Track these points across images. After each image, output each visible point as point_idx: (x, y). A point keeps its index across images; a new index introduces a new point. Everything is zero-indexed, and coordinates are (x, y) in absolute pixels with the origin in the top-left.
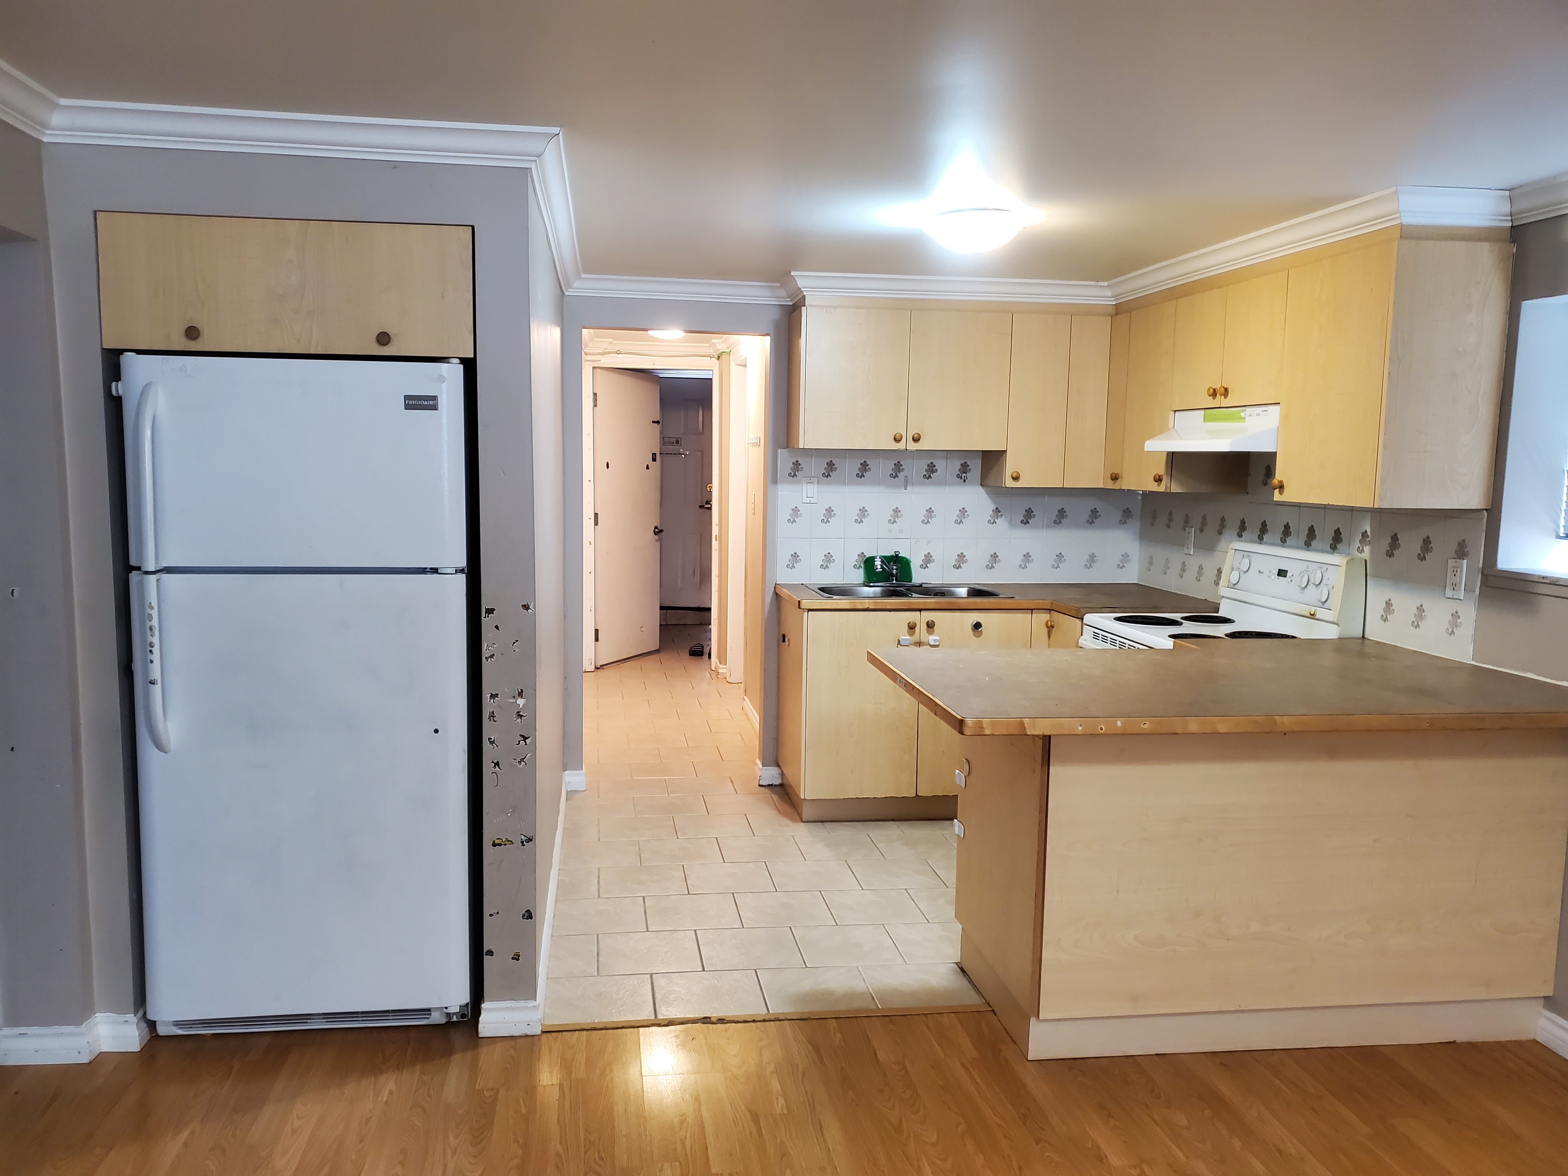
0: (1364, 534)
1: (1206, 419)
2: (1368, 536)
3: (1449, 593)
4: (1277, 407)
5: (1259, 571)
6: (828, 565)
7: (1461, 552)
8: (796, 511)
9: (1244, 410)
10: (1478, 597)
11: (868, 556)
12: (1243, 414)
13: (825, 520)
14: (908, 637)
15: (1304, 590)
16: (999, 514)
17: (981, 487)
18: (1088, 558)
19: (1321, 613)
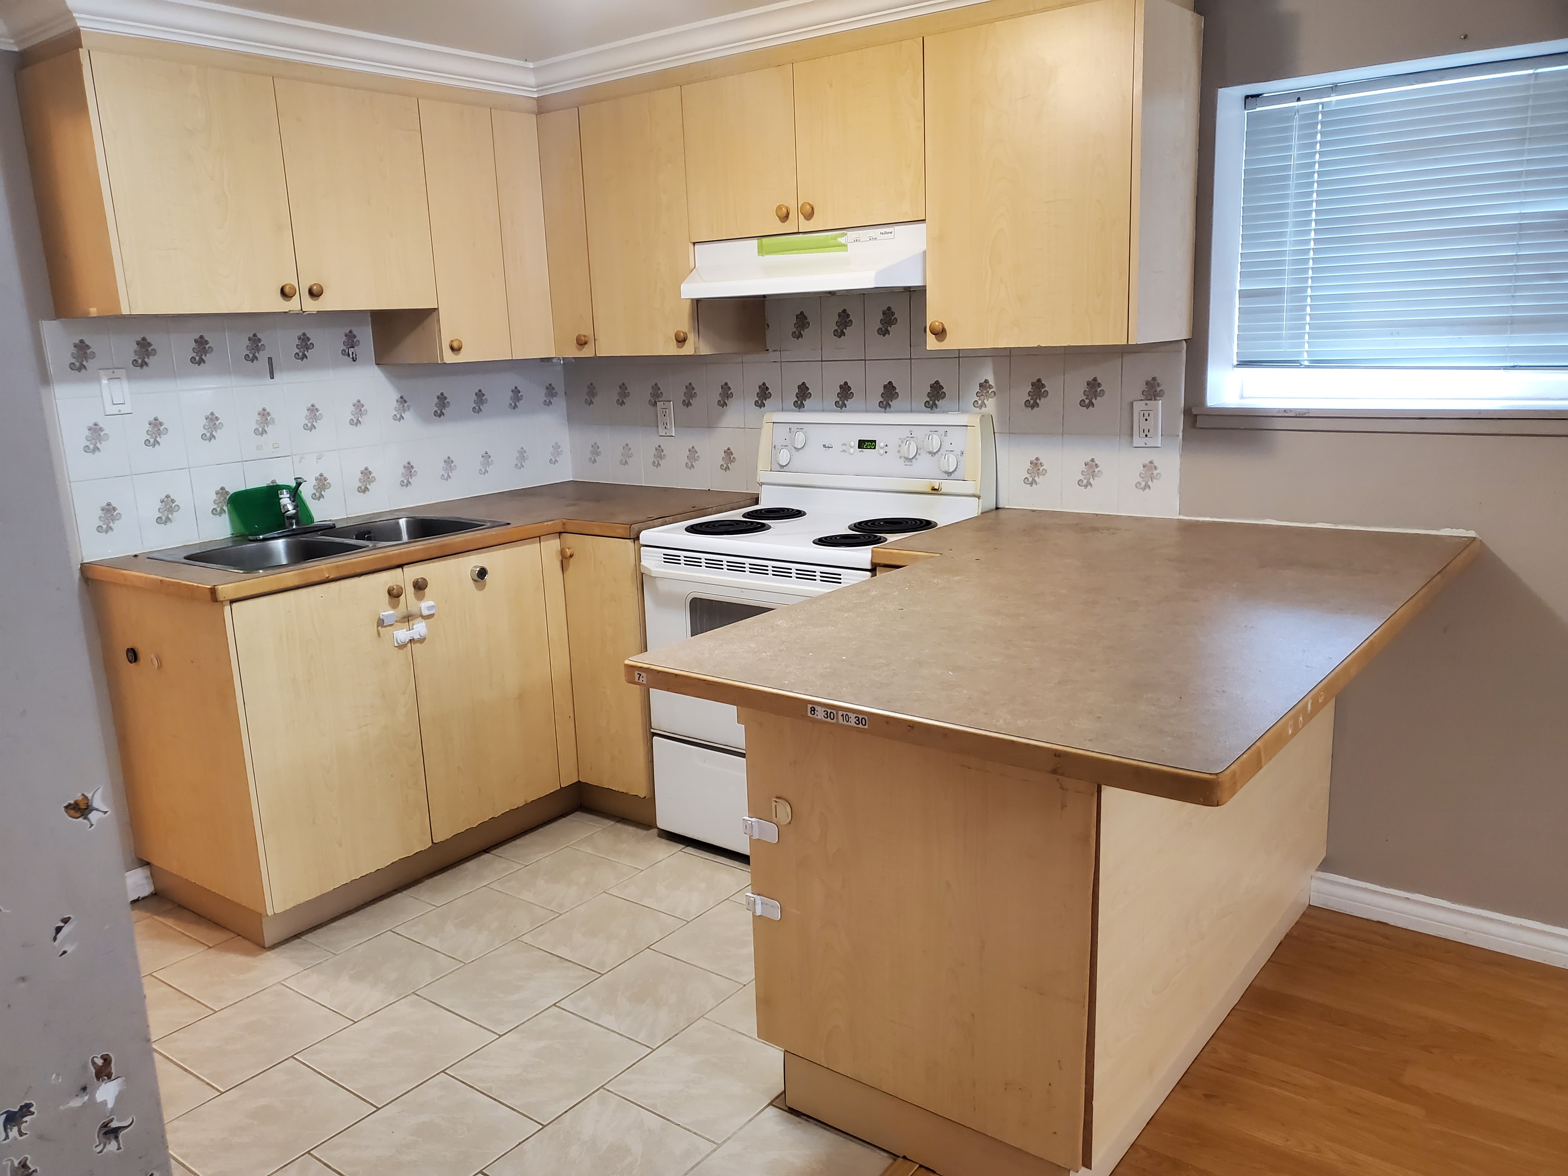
0: (984, 385)
1: (761, 251)
2: (990, 387)
3: (1138, 441)
4: (922, 226)
5: (824, 446)
6: (170, 516)
7: (1152, 391)
8: (96, 430)
9: (844, 233)
10: (1181, 441)
11: (231, 493)
12: (842, 240)
13: (152, 441)
14: (392, 612)
15: (911, 462)
16: (406, 405)
17: (376, 367)
18: (517, 455)
19: (947, 486)
